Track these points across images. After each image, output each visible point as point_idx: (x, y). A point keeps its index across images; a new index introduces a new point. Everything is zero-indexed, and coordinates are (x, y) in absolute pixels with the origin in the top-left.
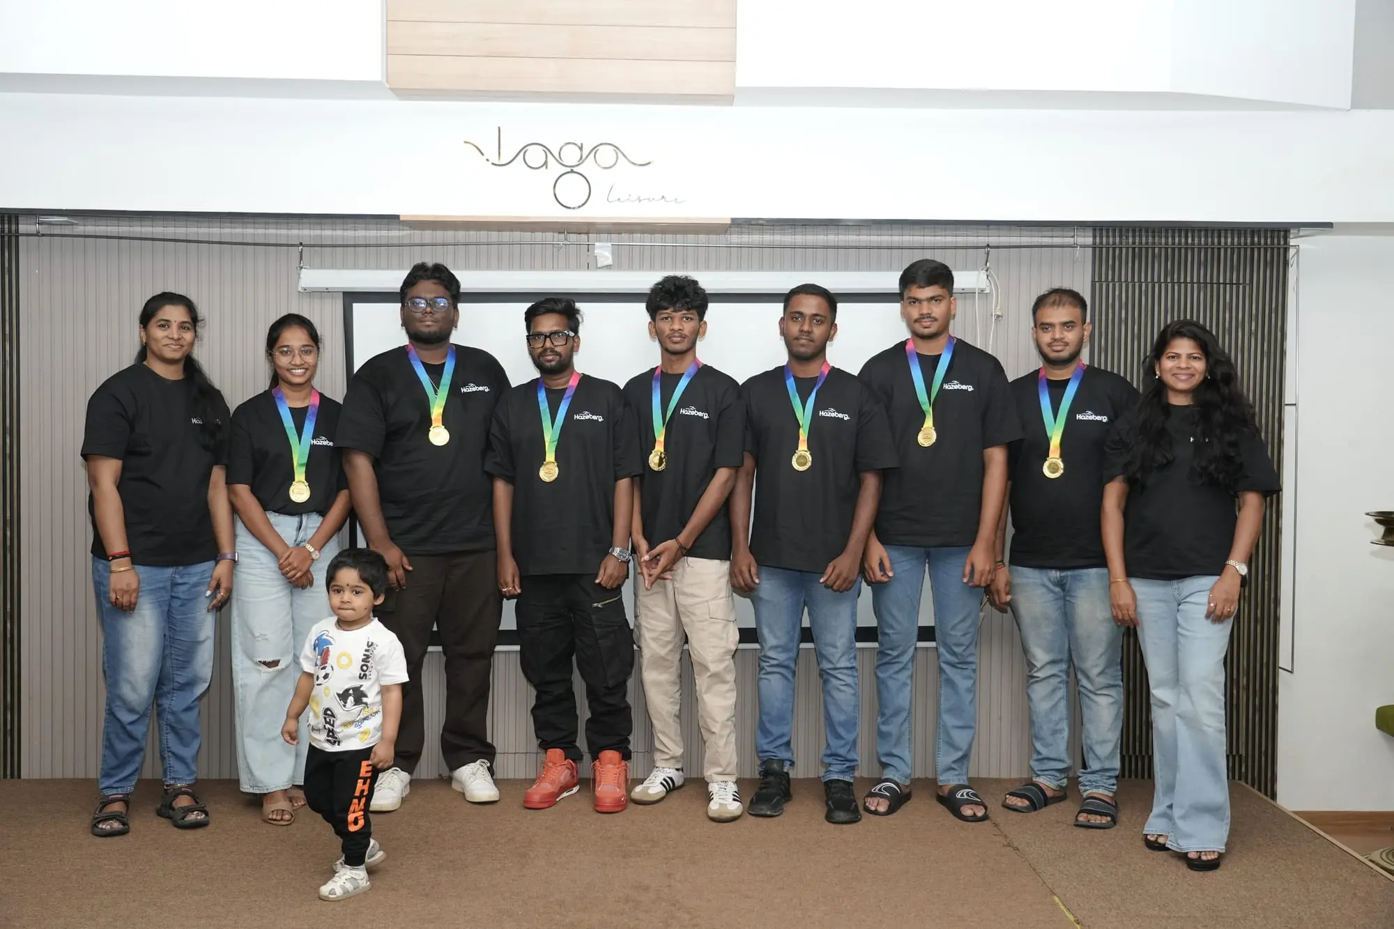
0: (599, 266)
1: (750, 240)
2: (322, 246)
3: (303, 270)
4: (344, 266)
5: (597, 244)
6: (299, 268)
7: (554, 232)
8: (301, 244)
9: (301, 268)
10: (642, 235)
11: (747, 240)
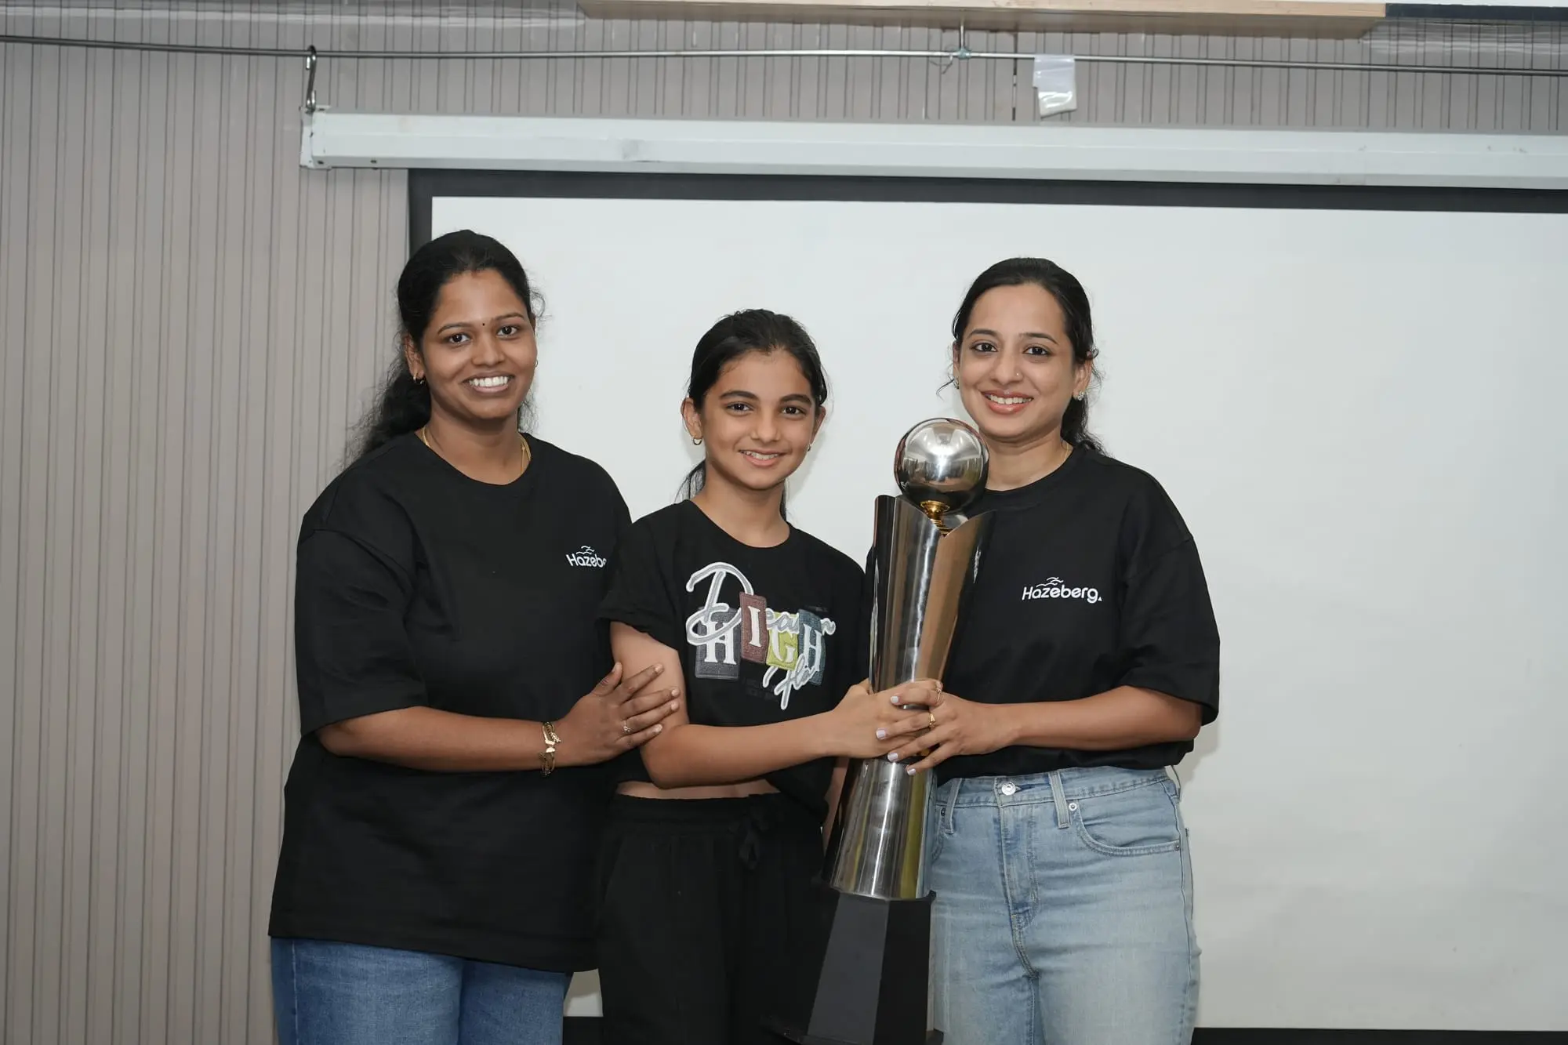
0: (1043, 112)
1: (1421, 50)
2: (360, 55)
3: (317, 115)
4: (413, 107)
5: (1039, 59)
6: (305, 110)
7: (930, 27)
8: (312, 49)
9: (312, 110)
10: (1150, 37)
11: (1412, 50)
